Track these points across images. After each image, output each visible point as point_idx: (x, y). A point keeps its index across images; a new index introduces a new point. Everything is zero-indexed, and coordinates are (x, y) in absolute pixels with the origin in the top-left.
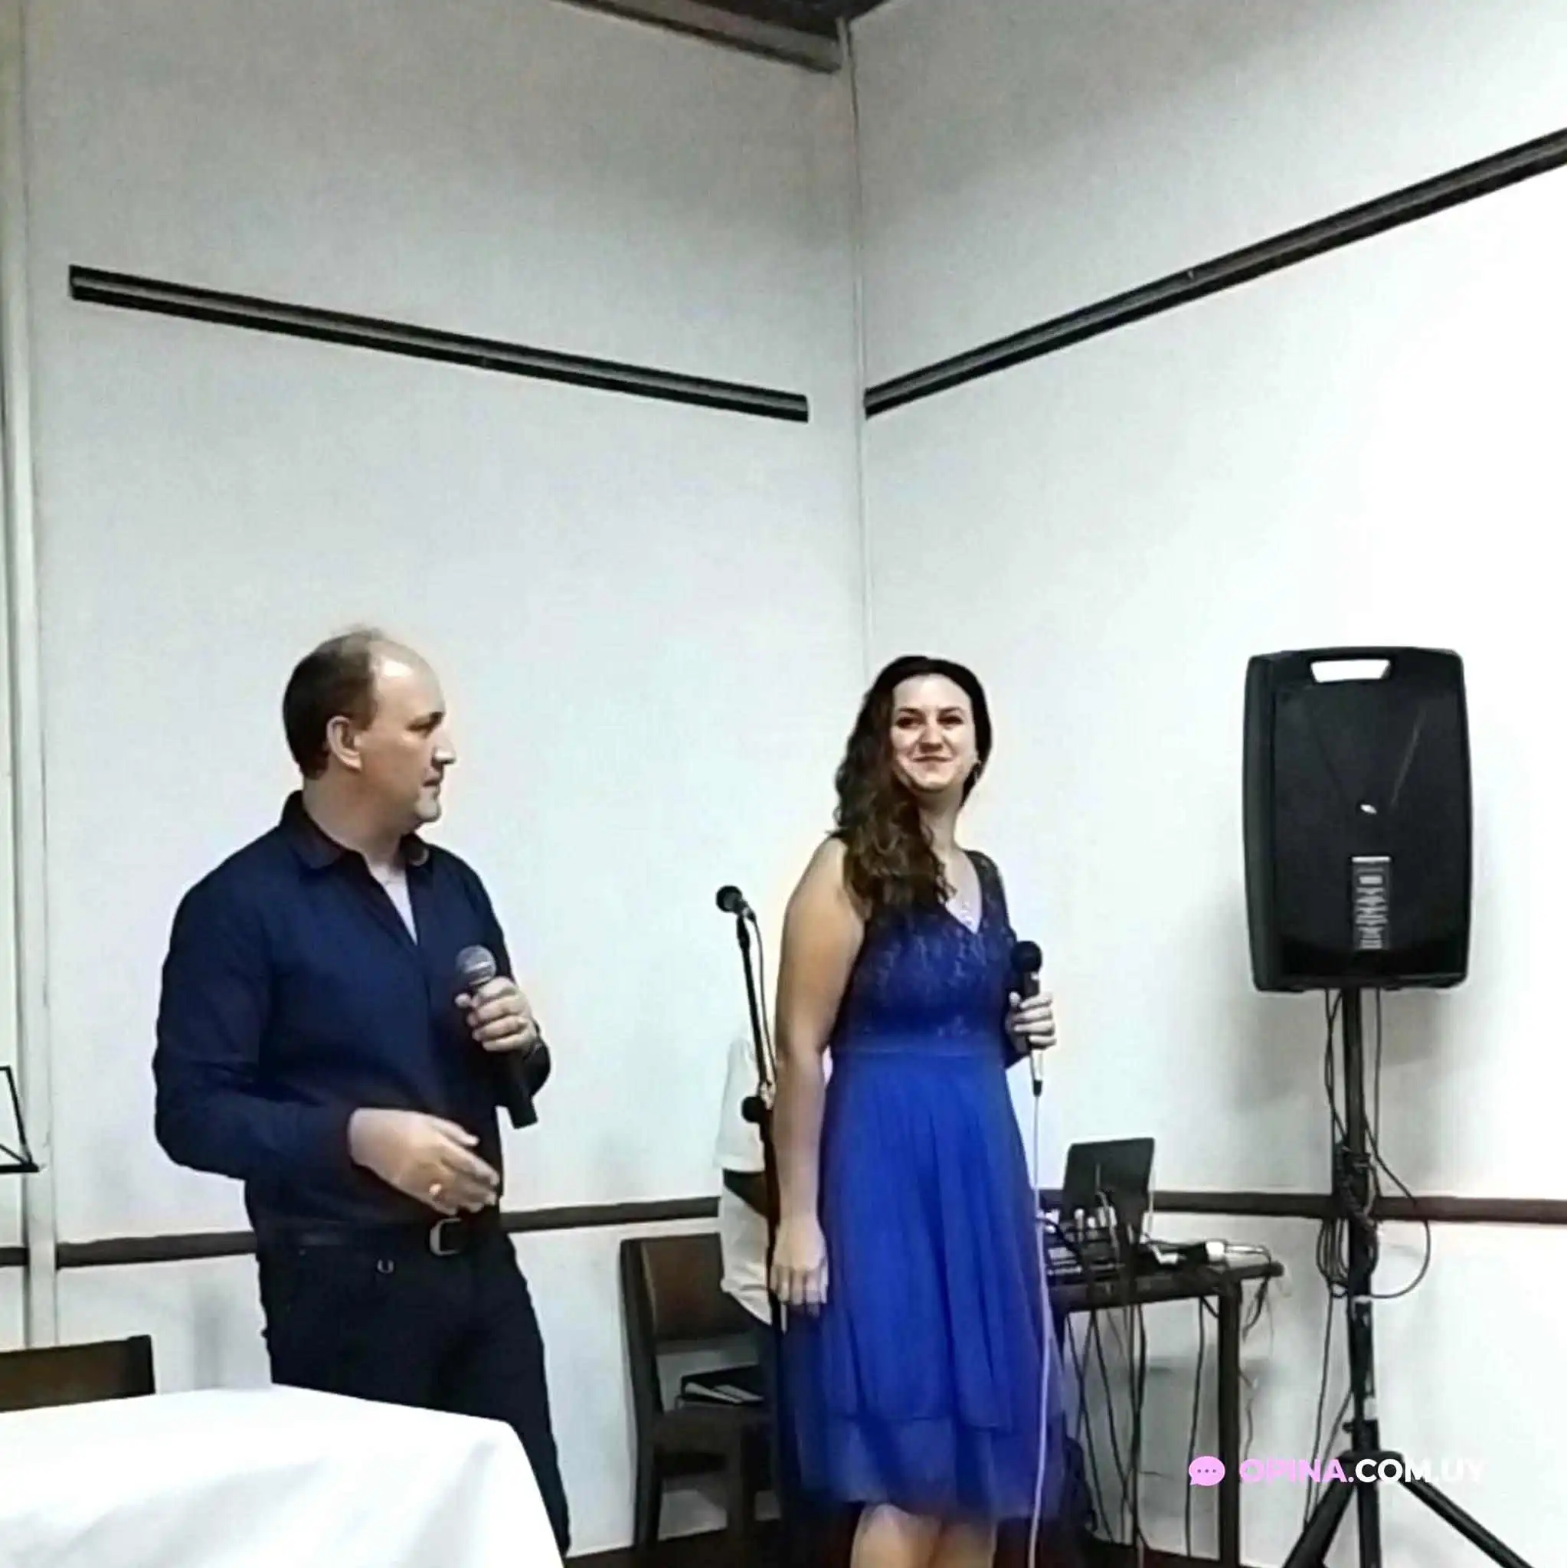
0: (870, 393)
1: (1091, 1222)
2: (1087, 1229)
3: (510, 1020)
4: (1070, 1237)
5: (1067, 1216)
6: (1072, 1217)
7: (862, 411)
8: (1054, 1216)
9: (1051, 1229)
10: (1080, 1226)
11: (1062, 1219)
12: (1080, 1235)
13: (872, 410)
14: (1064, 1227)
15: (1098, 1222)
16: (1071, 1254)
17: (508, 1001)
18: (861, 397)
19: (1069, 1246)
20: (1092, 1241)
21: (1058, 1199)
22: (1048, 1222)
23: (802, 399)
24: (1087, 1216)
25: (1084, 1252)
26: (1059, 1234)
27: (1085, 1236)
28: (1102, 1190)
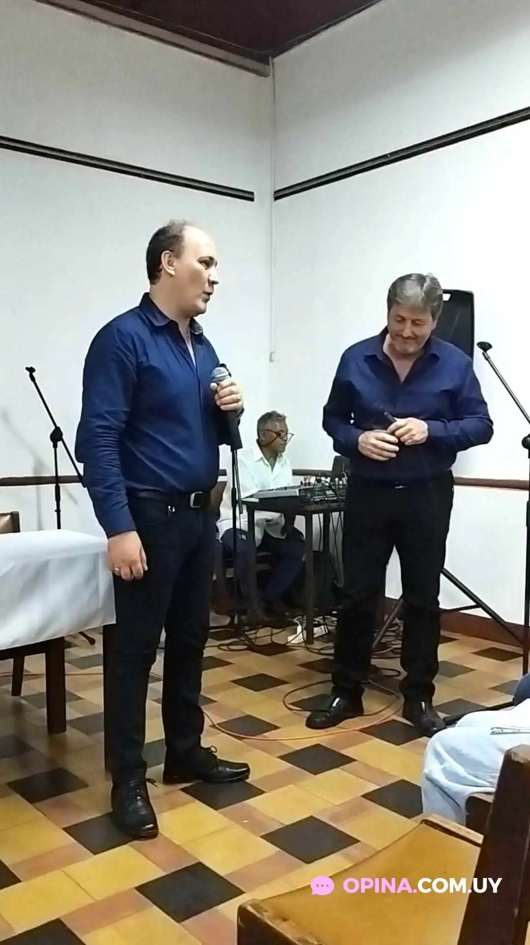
0: (276, 192)
1: (341, 482)
2: (339, 485)
3: (233, 396)
4: (333, 487)
5: (332, 480)
6: (334, 481)
7: (273, 199)
8: (328, 480)
9: (327, 484)
10: (337, 484)
11: (331, 481)
12: (337, 487)
13: (276, 198)
14: (332, 483)
15: (343, 482)
16: (333, 493)
17: (233, 388)
18: (273, 193)
19: (333, 490)
20: (341, 489)
21: (330, 474)
22: (326, 482)
23: (252, 193)
24: (340, 479)
25: (338, 493)
26: (330, 486)
27: (339, 487)
28: (344, 471)
